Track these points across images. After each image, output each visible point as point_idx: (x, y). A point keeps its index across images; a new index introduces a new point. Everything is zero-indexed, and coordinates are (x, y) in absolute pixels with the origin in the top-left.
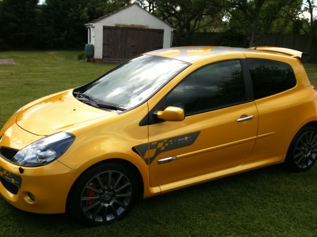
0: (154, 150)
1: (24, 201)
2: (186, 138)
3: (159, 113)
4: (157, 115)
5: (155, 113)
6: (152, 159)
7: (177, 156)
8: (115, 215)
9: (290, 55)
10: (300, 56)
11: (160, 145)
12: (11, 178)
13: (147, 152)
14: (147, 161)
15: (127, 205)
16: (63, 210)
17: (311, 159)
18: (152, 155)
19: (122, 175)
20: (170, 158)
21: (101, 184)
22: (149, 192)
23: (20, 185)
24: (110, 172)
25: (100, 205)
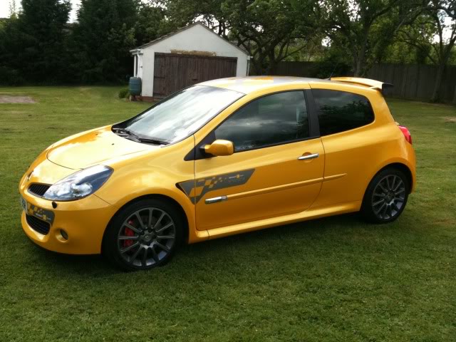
0: (202, 187)
1: (56, 240)
2: (238, 176)
3: (207, 147)
4: (204, 150)
5: (202, 147)
6: (198, 198)
7: (228, 196)
8: (156, 259)
10: (381, 87)
11: (208, 183)
12: (42, 214)
13: (193, 189)
14: (192, 200)
15: (169, 248)
16: (98, 251)
18: (198, 194)
20: (220, 198)
21: (141, 222)
22: (195, 235)
23: (52, 222)
24: (151, 209)
25: (139, 246)
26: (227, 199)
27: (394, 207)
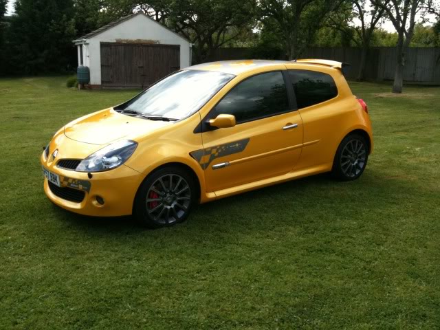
0: (208, 156)
1: (92, 205)
2: (237, 145)
3: (211, 121)
4: (209, 123)
5: (207, 121)
6: (207, 165)
7: (230, 162)
8: (176, 217)
9: (330, 66)
10: (340, 67)
11: (214, 151)
12: (78, 185)
13: (203, 157)
14: (202, 165)
15: (186, 207)
16: (130, 213)
17: (359, 168)
18: (207, 161)
19: (181, 179)
20: (223, 164)
21: (164, 187)
22: (206, 197)
23: (88, 190)
24: (171, 175)
25: (162, 207)
26: (229, 165)
27: (357, 166)
